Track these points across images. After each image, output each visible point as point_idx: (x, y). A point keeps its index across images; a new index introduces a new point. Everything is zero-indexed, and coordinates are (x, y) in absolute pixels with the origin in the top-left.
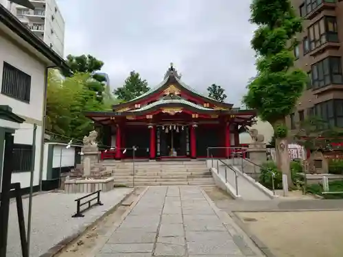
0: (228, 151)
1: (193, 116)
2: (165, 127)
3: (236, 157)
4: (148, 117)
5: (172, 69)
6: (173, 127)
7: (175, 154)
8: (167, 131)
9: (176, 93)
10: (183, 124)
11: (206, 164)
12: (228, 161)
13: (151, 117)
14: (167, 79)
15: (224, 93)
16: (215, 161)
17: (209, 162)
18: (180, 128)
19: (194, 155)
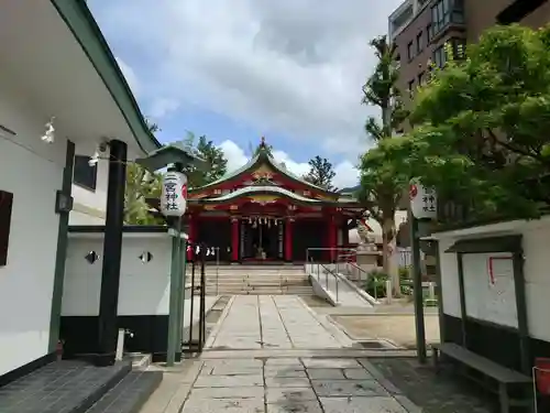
0: (332, 253)
1: (290, 207)
2: (253, 221)
3: (343, 260)
4: (232, 207)
5: (263, 145)
6: (263, 220)
7: (264, 255)
8: (255, 225)
9: (268, 177)
10: (276, 217)
11: (304, 269)
12: (332, 267)
13: (236, 207)
14: (257, 158)
15: (332, 169)
16: (315, 266)
17: (308, 266)
18: (272, 222)
19: (288, 259)
